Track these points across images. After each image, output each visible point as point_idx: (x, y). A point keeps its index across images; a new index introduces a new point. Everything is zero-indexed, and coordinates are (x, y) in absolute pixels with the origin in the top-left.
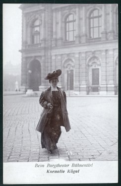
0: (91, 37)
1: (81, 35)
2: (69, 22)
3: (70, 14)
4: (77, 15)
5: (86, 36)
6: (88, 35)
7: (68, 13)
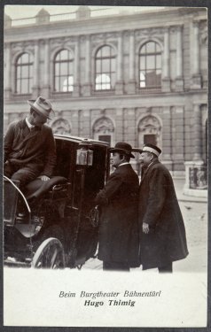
0: (55, 90)
1: (41, 86)
2: (22, 65)
3: (24, 53)
4: (36, 55)
5: (49, 88)
6: (52, 86)
7: (21, 52)
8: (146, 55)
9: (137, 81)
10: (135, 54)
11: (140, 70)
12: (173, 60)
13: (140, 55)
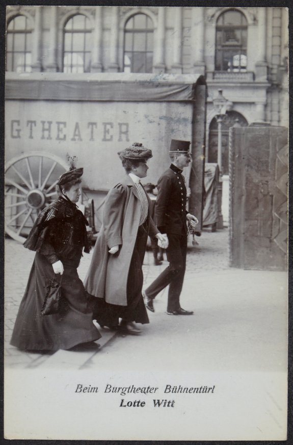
8: (134, 31)
9: (121, 66)
10: (119, 29)
11: (124, 52)
12: (169, 41)
13: (126, 31)
